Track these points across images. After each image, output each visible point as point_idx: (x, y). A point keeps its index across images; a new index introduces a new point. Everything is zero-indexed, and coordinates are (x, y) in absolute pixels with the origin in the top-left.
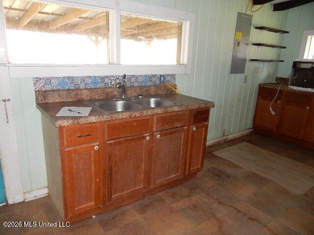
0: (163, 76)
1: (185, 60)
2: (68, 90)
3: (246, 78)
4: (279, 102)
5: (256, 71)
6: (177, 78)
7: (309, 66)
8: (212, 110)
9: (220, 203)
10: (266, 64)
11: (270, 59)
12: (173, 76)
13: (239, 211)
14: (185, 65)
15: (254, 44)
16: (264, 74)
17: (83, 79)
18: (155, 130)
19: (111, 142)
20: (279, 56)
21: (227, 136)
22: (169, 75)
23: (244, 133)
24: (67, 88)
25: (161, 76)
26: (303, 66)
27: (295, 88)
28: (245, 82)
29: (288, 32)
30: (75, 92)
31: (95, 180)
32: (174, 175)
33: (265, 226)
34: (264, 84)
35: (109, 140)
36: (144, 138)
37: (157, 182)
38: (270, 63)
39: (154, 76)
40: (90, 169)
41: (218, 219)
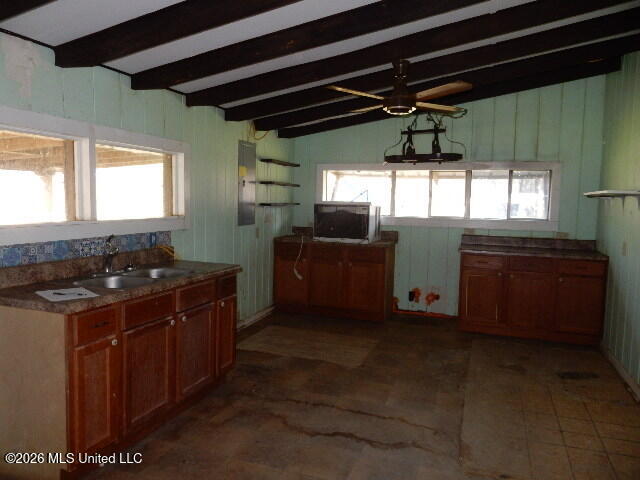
0: (155, 234)
1: (180, 209)
2: (19, 266)
3: (257, 230)
4: (304, 260)
5: (268, 220)
6: (173, 236)
7: (333, 210)
8: (239, 276)
9: (272, 400)
10: (278, 209)
11: (283, 201)
12: (168, 234)
13: (298, 402)
14: (183, 218)
15: (262, 183)
16: (277, 222)
17: (41, 246)
18: (177, 310)
19: (129, 332)
20: (292, 197)
21: (243, 321)
22: (161, 233)
23: (264, 314)
24: (17, 262)
25: (151, 234)
26: (326, 210)
27: (321, 239)
28: (257, 236)
29: (298, 166)
30: (32, 270)
31: (111, 394)
32: (203, 379)
33: (333, 406)
34: (281, 238)
35: (126, 331)
36: (168, 322)
37: (185, 390)
38: (284, 208)
39: (142, 234)
40: (104, 378)
41: (279, 416)
